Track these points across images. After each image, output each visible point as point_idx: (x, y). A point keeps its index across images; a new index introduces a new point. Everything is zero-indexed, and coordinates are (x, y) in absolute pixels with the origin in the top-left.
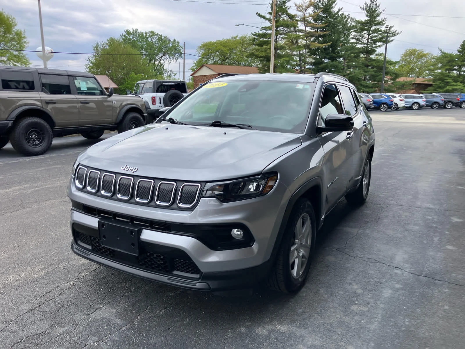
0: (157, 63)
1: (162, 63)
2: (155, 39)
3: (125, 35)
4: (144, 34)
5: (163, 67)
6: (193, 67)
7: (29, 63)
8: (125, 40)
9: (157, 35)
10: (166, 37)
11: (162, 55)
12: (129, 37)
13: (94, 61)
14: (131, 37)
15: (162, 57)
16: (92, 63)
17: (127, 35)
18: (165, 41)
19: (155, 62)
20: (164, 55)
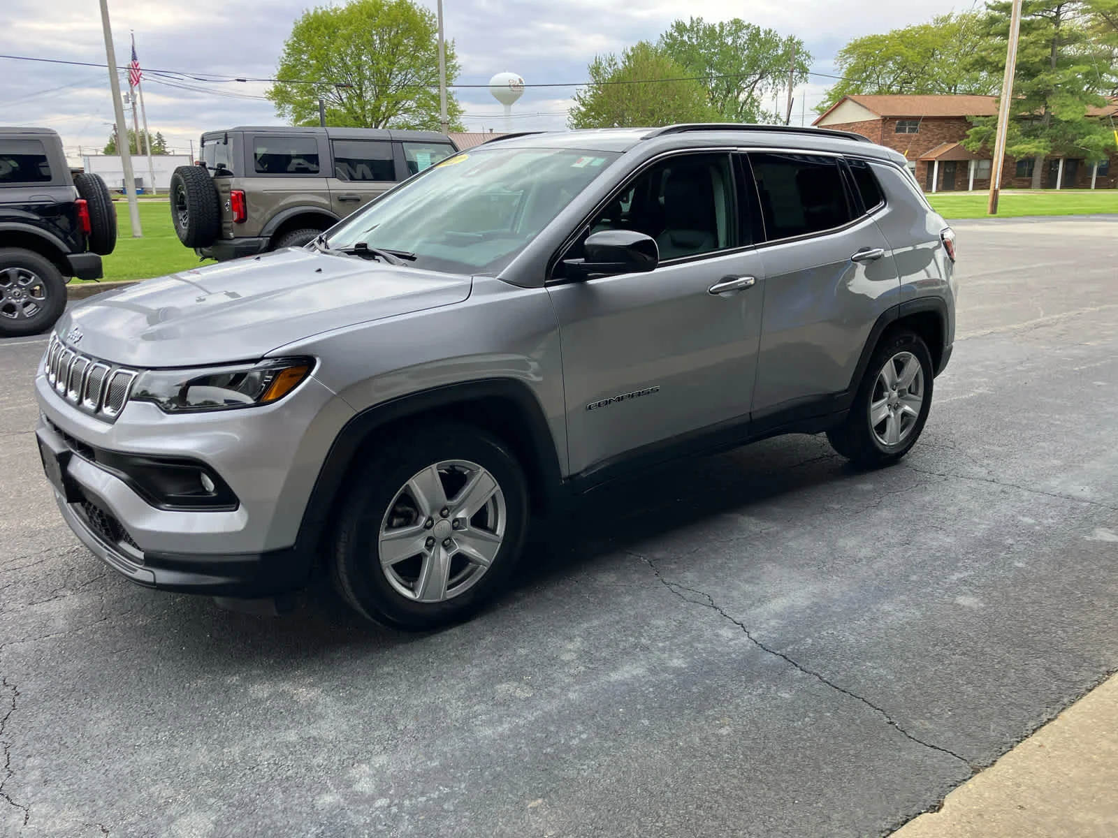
0: (743, 97)
1: (755, 97)
2: (744, 37)
3: (671, 35)
4: (718, 29)
5: (757, 107)
6: (823, 103)
7: (458, 111)
8: (670, 46)
9: (747, 27)
10: (770, 31)
11: (757, 77)
12: (682, 36)
13: (588, 99)
14: (685, 38)
15: (756, 82)
16: (584, 105)
17: (676, 34)
18: (767, 42)
19: (738, 94)
20: (761, 78)
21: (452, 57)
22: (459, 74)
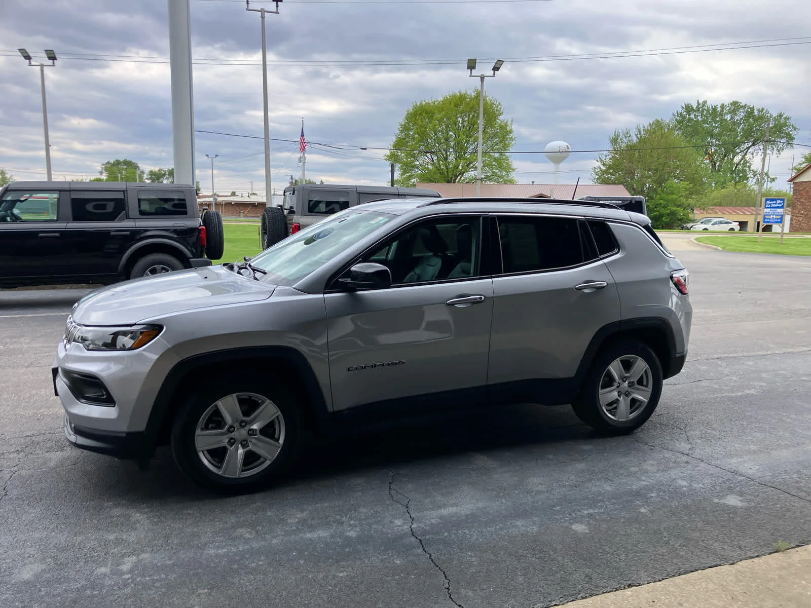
0: (737, 159)
1: (747, 159)
2: (741, 114)
3: (681, 114)
4: (719, 109)
5: (749, 167)
6: (801, 164)
7: (513, 169)
8: (679, 122)
9: (744, 107)
10: (763, 109)
11: (751, 144)
12: (690, 115)
13: (608, 162)
14: (692, 116)
15: (749, 147)
16: (604, 165)
17: (685, 113)
18: (761, 118)
19: (734, 157)
20: (753, 144)
21: (511, 132)
22: (515, 144)
